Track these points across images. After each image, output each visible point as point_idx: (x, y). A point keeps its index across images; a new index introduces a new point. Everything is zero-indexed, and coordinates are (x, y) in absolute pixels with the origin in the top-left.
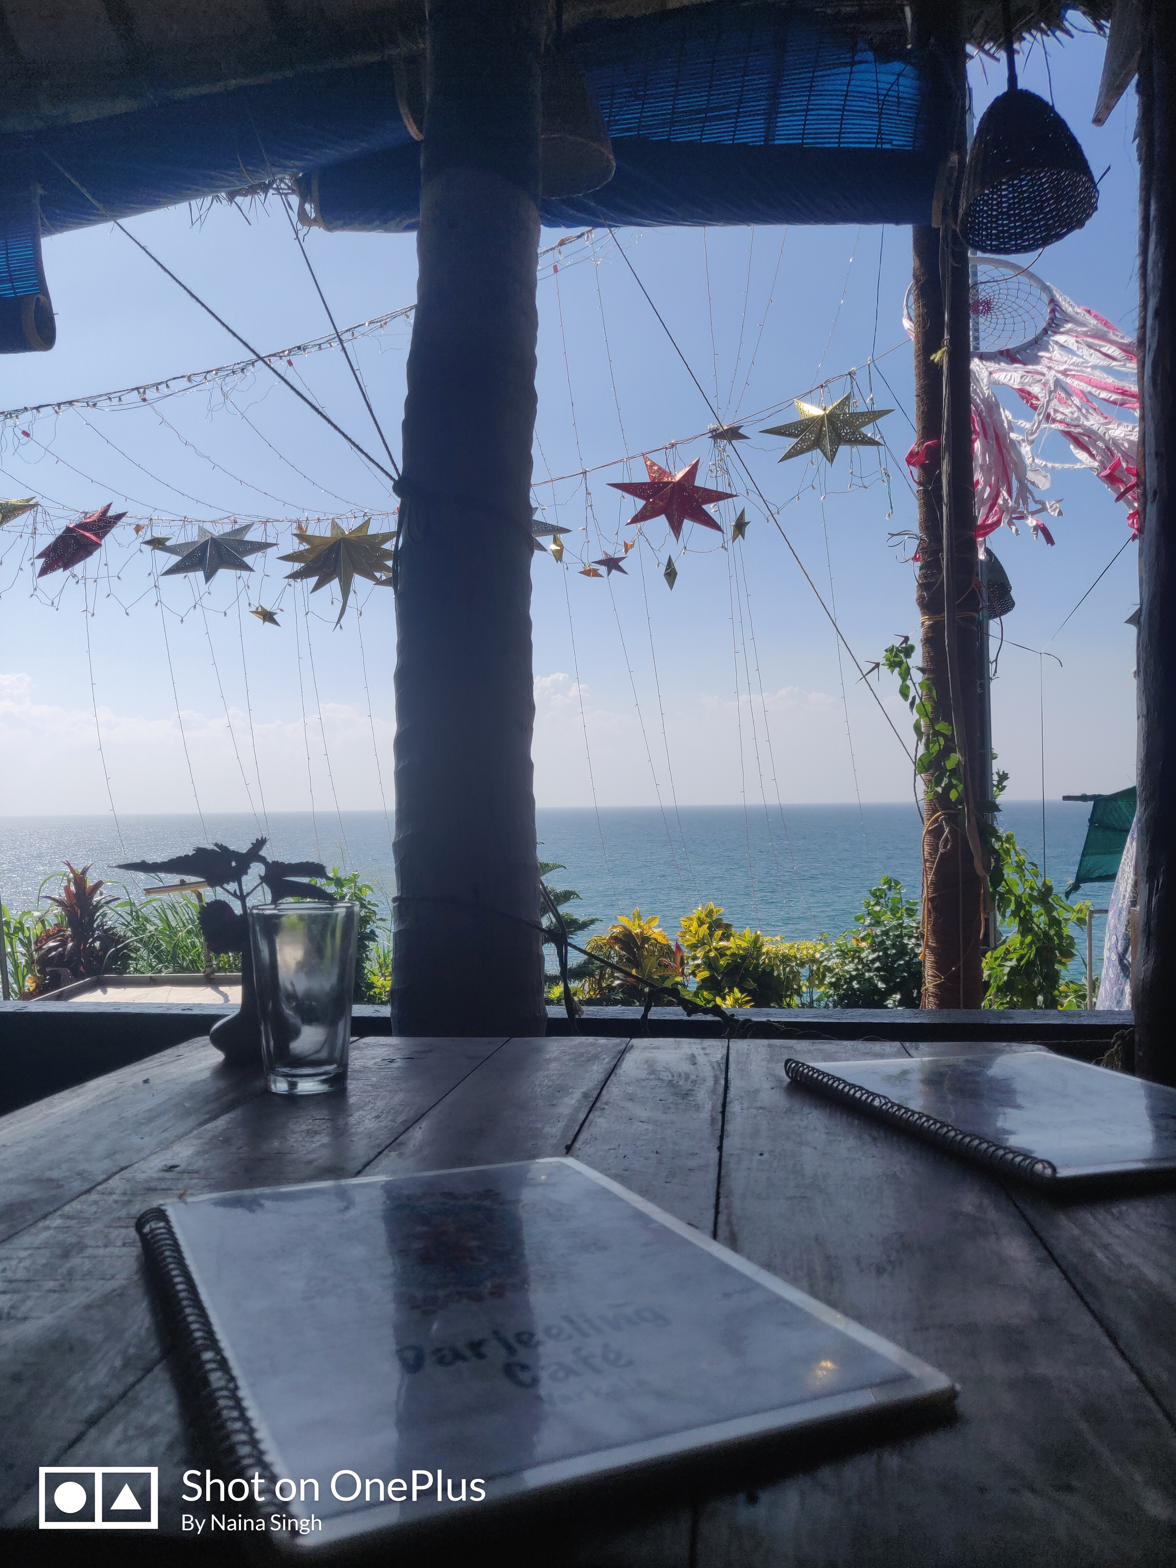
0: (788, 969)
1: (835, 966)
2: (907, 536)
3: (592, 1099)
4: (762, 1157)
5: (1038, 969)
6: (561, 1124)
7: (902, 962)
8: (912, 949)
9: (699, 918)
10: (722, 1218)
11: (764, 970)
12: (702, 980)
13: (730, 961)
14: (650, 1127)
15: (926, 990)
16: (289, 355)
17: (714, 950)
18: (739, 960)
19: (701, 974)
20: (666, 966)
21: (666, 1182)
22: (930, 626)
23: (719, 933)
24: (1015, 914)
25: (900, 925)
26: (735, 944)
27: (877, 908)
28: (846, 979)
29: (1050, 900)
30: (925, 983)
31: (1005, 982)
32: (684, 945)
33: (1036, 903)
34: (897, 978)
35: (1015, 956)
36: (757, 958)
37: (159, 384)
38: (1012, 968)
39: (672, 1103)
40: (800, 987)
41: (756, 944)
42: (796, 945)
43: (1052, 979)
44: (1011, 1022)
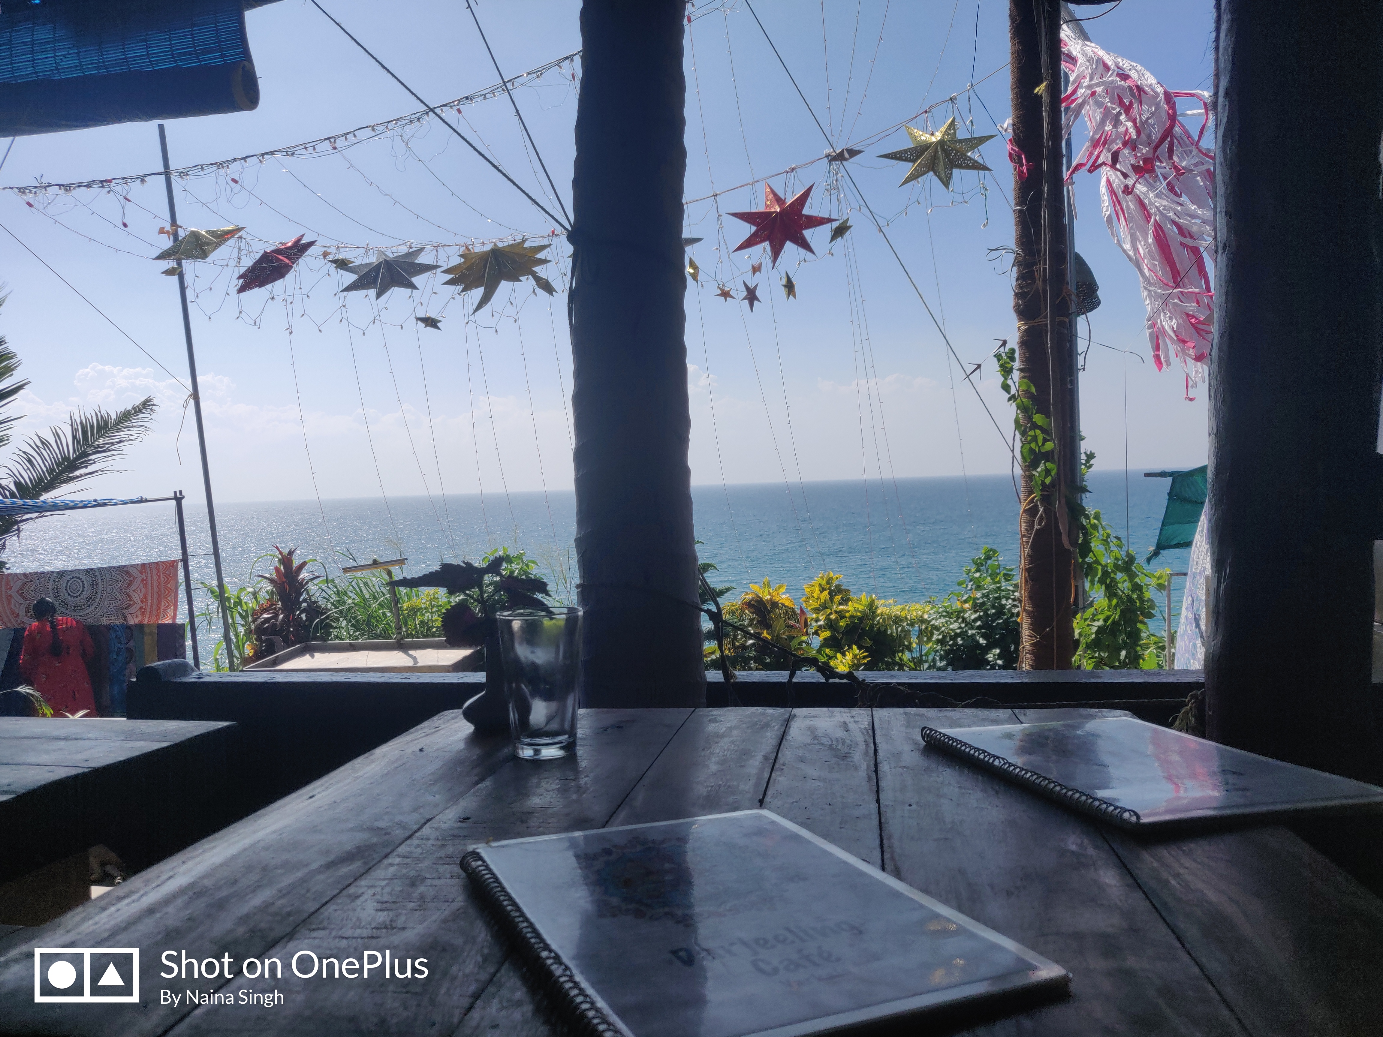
0: (900, 629)
1: (941, 625)
2: (1004, 251)
3: (772, 761)
4: (911, 807)
5: (1122, 628)
6: (752, 782)
7: (1001, 621)
8: (1009, 610)
9: (820, 585)
10: (887, 856)
11: (879, 629)
12: (825, 639)
13: (849, 623)
14: (821, 784)
15: (1023, 648)
16: (458, 105)
17: (834, 613)
18: (856, 621)
19: (824, 633)
20: (792, 627)
21: (841, 828)
22: (1026, 331)
23: (838, 597)
24: (1101, 581)
25: (999, 588)
26: (854, 608)
27: (977, 575)
28: (951, 636)
29: (1133, 568)
30: (1022, 642)
31: (1093, 640)
32: (807, 609)
33: (1121, 572)
34: (996, 635)
35: (1102, 617)
36: (873, 620)
37: (348, 134)
38: (1099, 627)
39: (835, 764)
40: (910, 643)
41: (872, 606)
42: (907, 608)
43: (1134, 636)
44: (1099, 681)
